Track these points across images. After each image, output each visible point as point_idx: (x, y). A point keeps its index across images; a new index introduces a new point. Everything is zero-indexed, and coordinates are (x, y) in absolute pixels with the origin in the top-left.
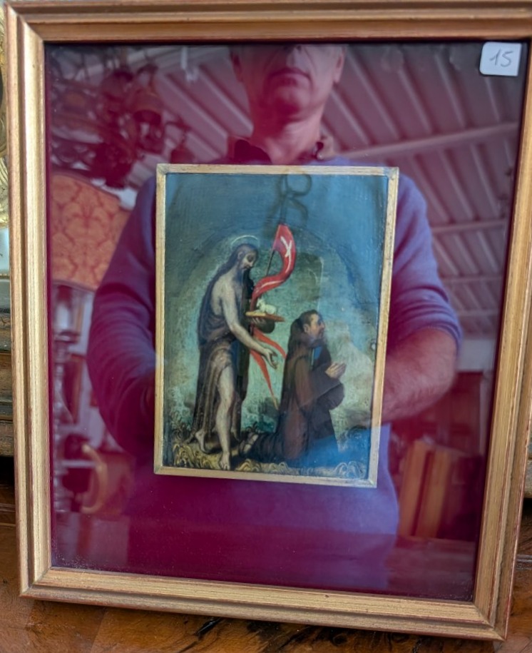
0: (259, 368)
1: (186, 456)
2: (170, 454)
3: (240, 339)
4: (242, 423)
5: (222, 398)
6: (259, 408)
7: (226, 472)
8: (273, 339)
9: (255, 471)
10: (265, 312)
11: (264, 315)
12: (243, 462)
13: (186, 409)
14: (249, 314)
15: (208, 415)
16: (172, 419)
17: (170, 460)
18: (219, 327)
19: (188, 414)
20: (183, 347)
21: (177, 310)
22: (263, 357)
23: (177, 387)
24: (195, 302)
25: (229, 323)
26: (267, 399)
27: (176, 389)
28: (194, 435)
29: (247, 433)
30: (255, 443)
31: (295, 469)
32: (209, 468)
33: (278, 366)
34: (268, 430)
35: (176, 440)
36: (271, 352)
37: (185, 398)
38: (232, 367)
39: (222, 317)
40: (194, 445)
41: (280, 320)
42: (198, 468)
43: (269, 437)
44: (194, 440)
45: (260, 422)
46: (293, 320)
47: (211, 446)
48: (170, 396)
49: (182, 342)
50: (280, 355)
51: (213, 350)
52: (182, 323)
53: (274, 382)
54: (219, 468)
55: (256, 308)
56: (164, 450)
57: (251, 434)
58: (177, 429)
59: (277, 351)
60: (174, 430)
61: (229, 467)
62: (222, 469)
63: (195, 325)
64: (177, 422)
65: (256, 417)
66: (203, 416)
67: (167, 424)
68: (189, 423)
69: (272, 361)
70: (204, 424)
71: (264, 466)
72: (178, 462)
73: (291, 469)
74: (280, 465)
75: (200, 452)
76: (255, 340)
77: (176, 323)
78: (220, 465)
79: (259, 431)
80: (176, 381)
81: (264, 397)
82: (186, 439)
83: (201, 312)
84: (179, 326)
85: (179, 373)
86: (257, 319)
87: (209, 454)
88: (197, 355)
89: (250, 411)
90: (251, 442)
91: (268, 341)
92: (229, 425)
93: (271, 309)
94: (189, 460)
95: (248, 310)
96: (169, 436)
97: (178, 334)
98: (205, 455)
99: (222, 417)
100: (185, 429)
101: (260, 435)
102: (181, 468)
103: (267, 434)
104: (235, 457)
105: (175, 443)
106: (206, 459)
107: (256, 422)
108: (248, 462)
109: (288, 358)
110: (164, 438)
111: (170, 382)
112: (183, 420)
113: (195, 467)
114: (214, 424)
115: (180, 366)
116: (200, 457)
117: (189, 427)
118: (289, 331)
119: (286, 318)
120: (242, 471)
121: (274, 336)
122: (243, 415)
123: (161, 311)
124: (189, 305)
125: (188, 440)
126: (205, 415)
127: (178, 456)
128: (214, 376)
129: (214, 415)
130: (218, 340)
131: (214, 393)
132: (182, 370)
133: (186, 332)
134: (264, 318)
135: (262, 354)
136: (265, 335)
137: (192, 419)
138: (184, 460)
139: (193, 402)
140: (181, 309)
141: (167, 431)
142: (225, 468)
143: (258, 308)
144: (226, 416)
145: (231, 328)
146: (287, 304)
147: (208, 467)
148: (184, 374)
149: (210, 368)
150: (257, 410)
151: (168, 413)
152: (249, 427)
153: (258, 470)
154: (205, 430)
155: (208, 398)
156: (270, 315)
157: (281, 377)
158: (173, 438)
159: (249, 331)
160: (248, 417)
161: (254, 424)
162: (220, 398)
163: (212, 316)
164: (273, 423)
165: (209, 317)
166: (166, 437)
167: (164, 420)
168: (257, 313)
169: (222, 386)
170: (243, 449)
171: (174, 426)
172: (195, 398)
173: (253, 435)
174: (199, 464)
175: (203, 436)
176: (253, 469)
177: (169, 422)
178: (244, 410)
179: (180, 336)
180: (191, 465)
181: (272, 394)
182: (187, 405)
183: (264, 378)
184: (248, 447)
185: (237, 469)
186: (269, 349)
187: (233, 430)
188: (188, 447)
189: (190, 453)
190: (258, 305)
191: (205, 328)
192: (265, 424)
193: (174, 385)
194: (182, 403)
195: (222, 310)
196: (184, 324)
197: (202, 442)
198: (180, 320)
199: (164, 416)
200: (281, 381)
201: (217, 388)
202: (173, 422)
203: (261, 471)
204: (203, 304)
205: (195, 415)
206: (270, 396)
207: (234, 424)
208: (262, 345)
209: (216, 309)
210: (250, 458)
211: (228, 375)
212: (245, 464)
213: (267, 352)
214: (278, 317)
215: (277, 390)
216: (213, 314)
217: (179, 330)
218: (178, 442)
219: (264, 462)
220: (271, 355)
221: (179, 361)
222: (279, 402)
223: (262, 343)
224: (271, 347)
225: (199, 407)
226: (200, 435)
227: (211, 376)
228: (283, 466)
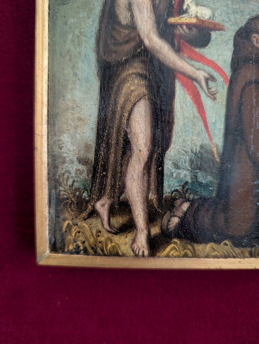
0: (189, 99)
1: (82, 238)
2: (58, 237)
3: (161, 57)
4: (166, 184)
5: (134, 147)
6: (191, 161)
7: (142, 259)
8: (209, 57)
9: (186, 256)
10: (197, 17)
11: (194, 21)
12: (168, 243)
13: (81, 167)
14: (172, 20)
15: (114, 176)
16: (60, 185)
17: (58, 245)
18: (127, 42)
19: (84, 175)
20: (75, 74)
21: (66, 24)
22: (195, 83)
23: (65, 135)
24: (91, 10)
25: (142, 36)
26: (202, 147)
27: (65, 138)
28: (93, 207)
29: (174, 199)
30: (186, 213)
31: (243, 249)
32: (117, 255)
33: (218, 96)
34: (205, 194)
35: (67, 215)
36: (206, 75)
37: (79, 151)
38: (149, 99)
39: (133, 27)
40: (94, 221)
41: (218, 28)
42: (99, 255)
43: (206, 206)
44: (94, 213)
45: (193, 182)
46: (237, 28)
47: (118, 221)
48: (56, 149)
49: (73, 67)
50: (220, 79)
51: (119, 75)
52: (73, 41)
53: (213, 121)
54: (132, 253)
55: (182, 11)
56: (50, 230)
57: (178, 202)
58: (67, 199)
59: (216, 74)
60: (64, 199)
61: (146, 253)
62: (136, 256)
63: (92, 42)
64: (67, 188)
65: (185, 175)
66: (106, 176)
67: (53, 191)
68: (85, 189)
69: (208, 88)
70: (108, 188)
71: (199, 248)
72: (71, 247)
73: (237, 250)
74: (221, 245)
75: (103, 231)
76: (182, 58)
77: (65, 42)
78: (133, 250)
79: (191, 197)
80: (65, 127)
81: (199, 144)
82: (81, 212)
83: (101, 22)
84: (69, 45)
85: (69, 115)
86: (185, 27)
87: (116, 233)
88: (95, 84)
89: (177, 166)
90: (180, 214)
91: (202, 59)
92: (145, 189)
93: (205, 13)
94: (86, 244)
95: (170, 14)
96: (56, 210)
97: (68, 58)
98: (110, 235)
99: (135, 176)
100: (79, 197)
101: (192, 202)
102: (76, 256)
103: (204, 200)
104: (156, 236)
105: (64, 220)
106: (111, 241)
107: (187, 183)
108: (175, 243)
109: (232, 83)
110: (50, 213)
111: (57, 129)
112: (76, 185)
113: (96, 253)
114: (122, 188)
115: (70, 104)
116: (102, 239)
117: (85, 194)
118: (231, 43)
119: (227, 25)
120: (168, 256)
121: (209, 52)
122: (166, 171)
123: (43, 26)
124: (83, 14)
125: (84, 215)
126: (110, 175)
127: (70, 238)
128: (121, 116)
129: (123, 175)
130: (126, 61)
131: (121, 141)
132: (73, 109)
133: (80, 53)
134: (195, 25)
135: (193, 79)
136: (197, 50)
137: (89, 182)
138: (79, 243)
139: (92, 156)
140: (72, 20)
141: (53, 202)
142: (141, 253)
143: (186, 12)
144: (140, 175)
145: (147, 42)
146: (227, 6)
147: (115, 254)
148: (76, 115)
149: (116, 104)
150: (187, 164)
151: (54, 175)
152: (176, 190)
153: (190, 254)
154: (110, 198)
155: (112, 150)
156: (203, 22)
157: (223, 112)
158: (62, 211)
159: (172, 44)
160: (175, 175)
161: (183, 187)
162: (130, 149)
163: (118, 27)
164: (211, 182)
165: (114, 29)
166: (53, 212)
167: (49, 184)
168: (184, 19)
169: (133, 131)
170: (168, 225)
171: (64, 194)
172: (93, 150)
173: (182, 203)
174: (102, 250)
175: (107, 206)
176: (183, 253)
177: (56, 188)
178: (168, 166)
179: (70, 60)
180: (90, 251)
181: (211, 139)
182: (81, 161)
183: (197, 114)
184: (175, 220)
185: (158, 254)
186: (204, 70)
187: (152, 196)
188: (84, 225)
189: (88, 234)
190: (185, 7)
191: (106, 45)
192: (200, 184)
193: (62, 132)
194: (75, 159)
195: (132, 16)
196: (76, 42)
197: (105, 217)
198: (70, 37)
199: (49, 179)
200: (223, 119)
201: (126, 134)
202: (61, 188)
203: (195, 255)
204: (103, 11)
205: (94, 177)
206: (207, 141)
207: (153, 187)
208: (192, 66)
209: (123, 17)
210: (179, 237)
211: (143, 113)
212: (172, 245)
213: (201, 75)
214: (215, 24)
215: (217, 132)
216: (119, 23)
217: (68, 51)
218: (70, 217)
219: (198, 242)
220: (207, 80)
221: (69, 96)
222: (221, 150)
223: (193, 62)
224: (207, 68)
225: (101, 163)
226: (103, 205)
227: (118, 117)
228: (227, 246)
